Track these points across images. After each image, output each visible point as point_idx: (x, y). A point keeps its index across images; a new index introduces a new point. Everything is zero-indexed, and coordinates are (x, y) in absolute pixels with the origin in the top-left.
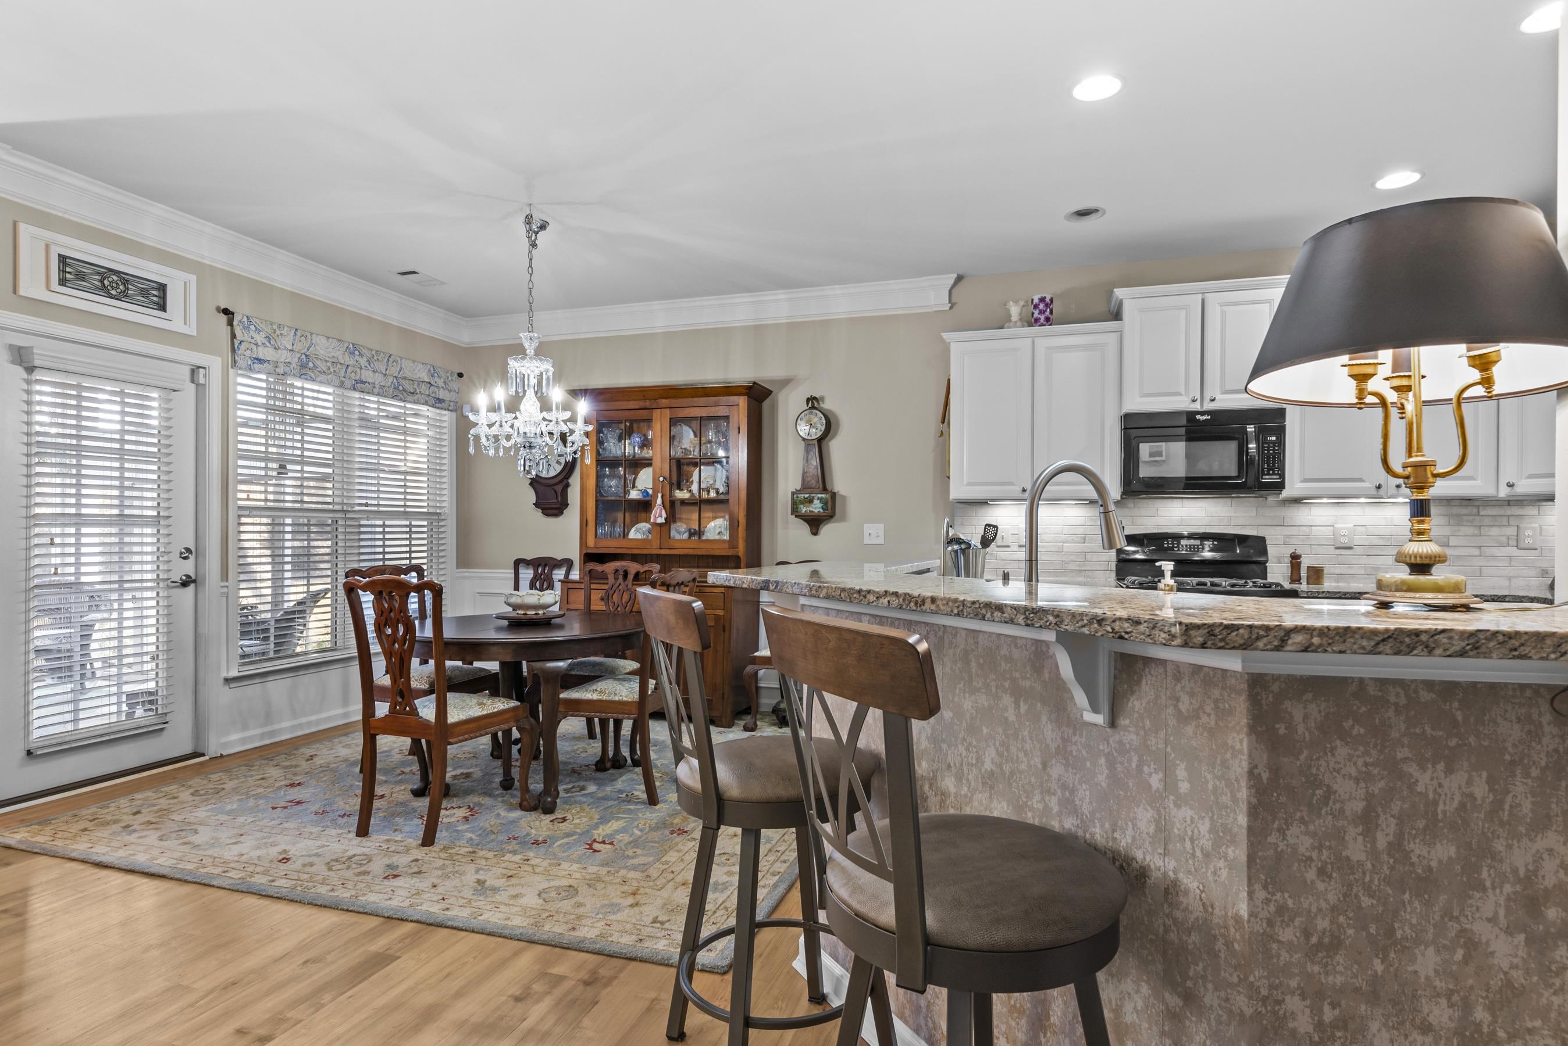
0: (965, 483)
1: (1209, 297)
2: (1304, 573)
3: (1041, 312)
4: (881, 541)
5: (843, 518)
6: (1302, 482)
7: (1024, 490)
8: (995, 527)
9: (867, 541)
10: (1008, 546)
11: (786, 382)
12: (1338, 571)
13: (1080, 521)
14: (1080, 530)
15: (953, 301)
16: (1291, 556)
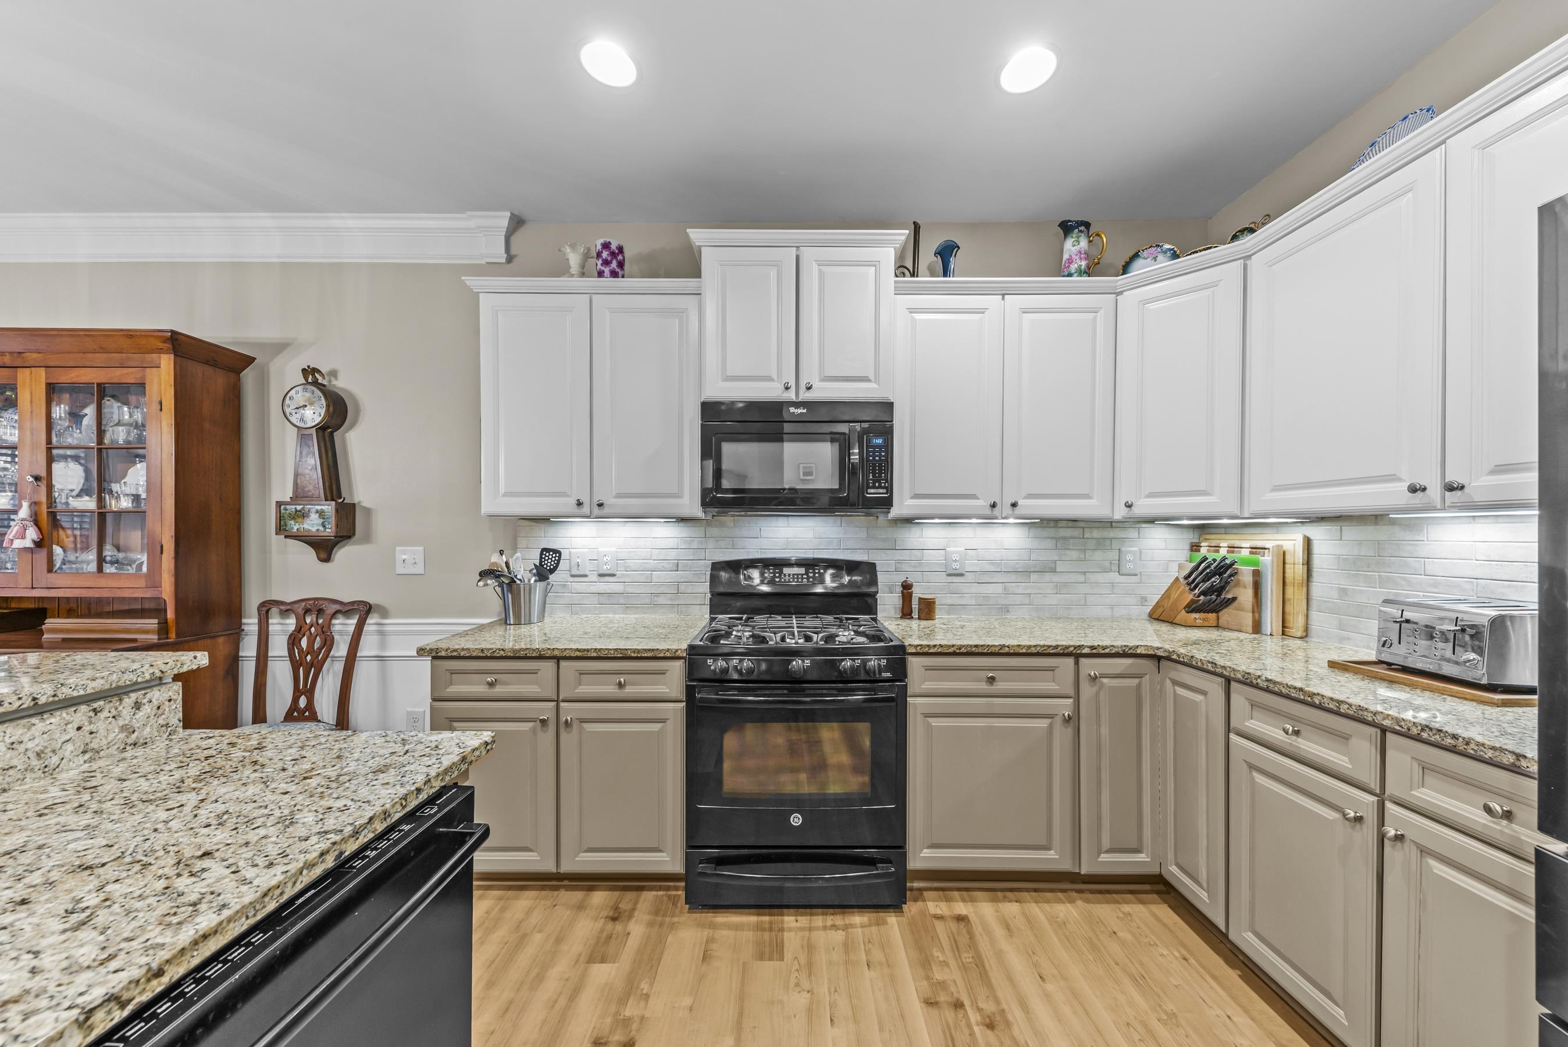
0: (502, 491)
1: (807, 253)
2: (915, 605)
3: (606, 263)
4: (419, 569)
5: (367, 539)
6: (912, 498)
7: (579, 504)
8: (557, 552)
9: (400, 570)
10: (586, 576)
11: (280, 348)
12: (949, 602)
13: (672, 543)
14: (673, 555)
15: (513, 252)
16: (902, 585)
